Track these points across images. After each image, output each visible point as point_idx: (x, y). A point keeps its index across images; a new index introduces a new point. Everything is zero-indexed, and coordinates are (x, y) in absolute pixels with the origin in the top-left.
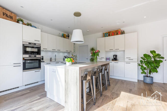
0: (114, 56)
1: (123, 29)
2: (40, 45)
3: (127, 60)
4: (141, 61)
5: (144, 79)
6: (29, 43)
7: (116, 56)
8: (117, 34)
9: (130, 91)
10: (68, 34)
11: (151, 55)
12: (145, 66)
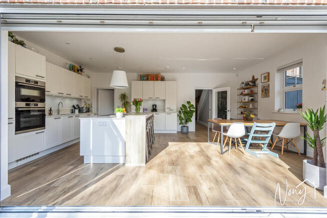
0: (153, 105)
1: (162, 74)
2: (45, 84)
3: (167, 110)
4: (180, 112)
5: (182, 130)
6: (28, 81)
7: (156, 106)
8: (157, 80)
9: (174, 141)
10: (80, 67)
11: (188, 106)
12: (182, 116)
